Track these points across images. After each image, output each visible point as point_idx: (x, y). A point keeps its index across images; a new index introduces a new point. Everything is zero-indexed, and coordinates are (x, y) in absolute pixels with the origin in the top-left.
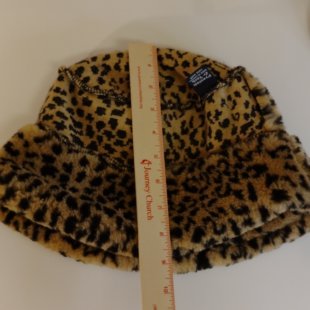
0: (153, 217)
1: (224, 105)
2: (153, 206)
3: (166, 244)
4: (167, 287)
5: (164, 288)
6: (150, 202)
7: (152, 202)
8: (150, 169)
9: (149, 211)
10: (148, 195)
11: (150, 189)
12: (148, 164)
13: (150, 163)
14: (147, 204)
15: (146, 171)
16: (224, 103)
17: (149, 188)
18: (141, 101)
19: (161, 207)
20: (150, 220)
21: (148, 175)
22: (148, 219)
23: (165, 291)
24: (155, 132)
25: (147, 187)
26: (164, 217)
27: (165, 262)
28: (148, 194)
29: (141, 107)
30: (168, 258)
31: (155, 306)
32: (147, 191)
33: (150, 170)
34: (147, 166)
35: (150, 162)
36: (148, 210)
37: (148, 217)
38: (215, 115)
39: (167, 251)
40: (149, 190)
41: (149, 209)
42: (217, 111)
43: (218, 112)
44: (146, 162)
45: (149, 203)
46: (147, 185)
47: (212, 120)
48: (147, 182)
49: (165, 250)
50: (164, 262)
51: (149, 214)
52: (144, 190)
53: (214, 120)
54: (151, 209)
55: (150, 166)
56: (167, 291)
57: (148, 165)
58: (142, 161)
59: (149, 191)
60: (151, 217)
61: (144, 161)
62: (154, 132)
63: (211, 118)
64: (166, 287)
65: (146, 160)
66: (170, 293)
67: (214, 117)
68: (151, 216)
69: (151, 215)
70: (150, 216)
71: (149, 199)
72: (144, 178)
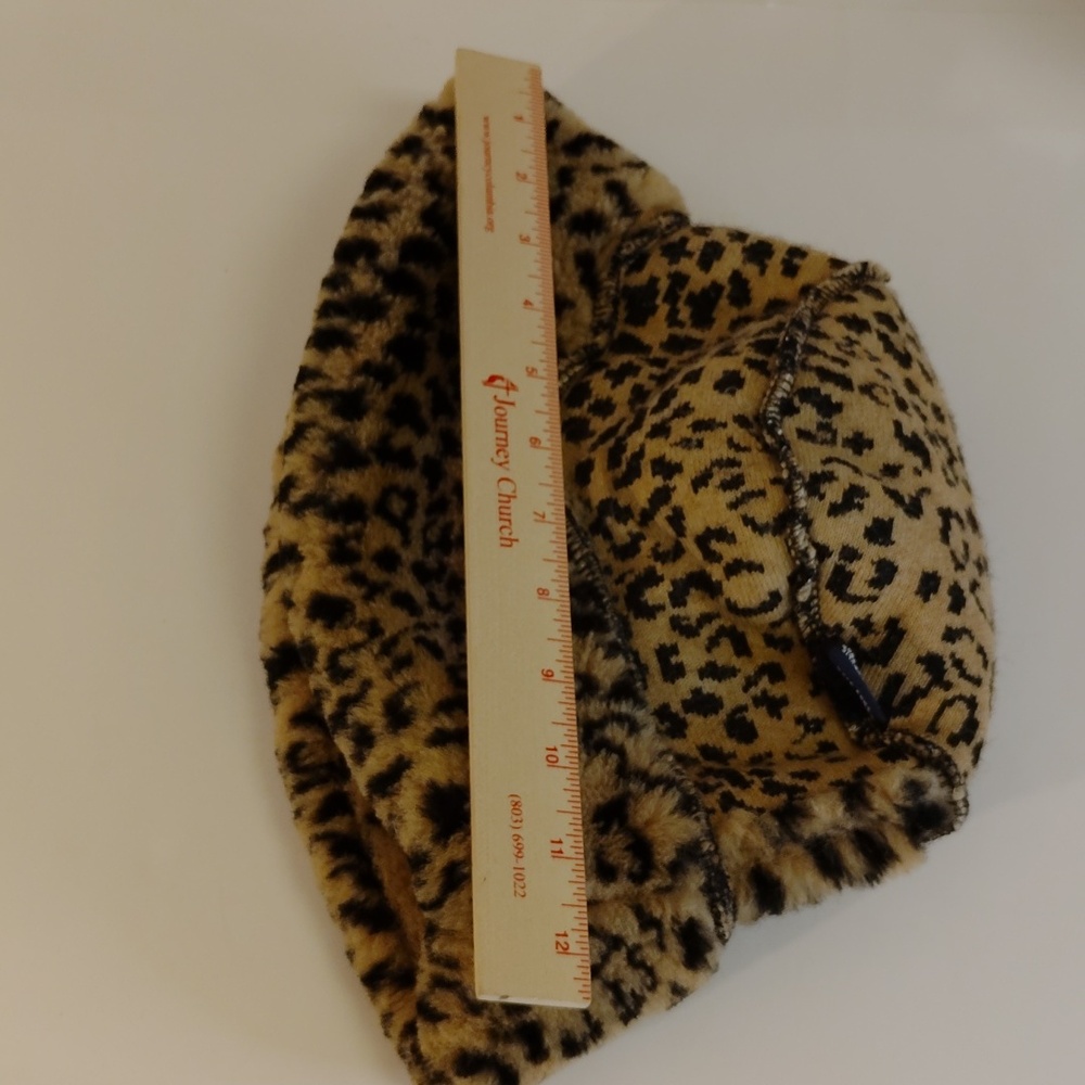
0: (517, 540)
1: (801, 729)
2: (520, 512)
3: (558, 625)
4: (555, 749)
5: (548, 749)
6: (509, 497)
7: (515, 497)
8: (512, 404)
9: (507, 523)
10: (504, 476)
11: (510, 459)
12: (507, 389)
13: (510, 387)
14: (500, 501)
15: (498, 408)
16: (807, 730)
17: (506, 457)
18: (490, 210)
19: (543, 516)
20: (508, 549)
21: (505, 420)
22: (502, 545)
23: (550, 759)
24: (531, 304)
25: (501, 454)
26: (554, 547)
27: (552, 675)
28: (501, 473)
29: (490, 226)
30: (561, 666)
31: (516, 799)
32: (501, 464)
33: (511, 407)
34: (502, 394)
35: (512, 385)
36: (501, 519)
37: (501, 538)
38: (770, 694)
39: (559, 646)
40: (507, 462)
41: (505, 516)
42: (784, 701)
43: (782, 707)
44: (498, 382)
45: (506, 499)
46: (502, 447)
47: (756, 684)
48: (501, 439)
49: (553, 640)
50: (547, 676)
51: (503, 530)
52: (492, 460)
53: (755, 691)
54: (513, 518)
55: (513, 396)
56: (557, 761)
57: (504, 391)
58: (487, 378)
59: (506, 465)
60: (511, 540)
61: (492, 379)
62: (527, 303)
63: (764, 683)
64: (552, 747)
65: (502, 378)
66: (565, 768)
67: (764, 692)
68: (512, 537)
69: (510, 534)
70: (507, 536)
71: (507, 488)
72: (493, 427)
